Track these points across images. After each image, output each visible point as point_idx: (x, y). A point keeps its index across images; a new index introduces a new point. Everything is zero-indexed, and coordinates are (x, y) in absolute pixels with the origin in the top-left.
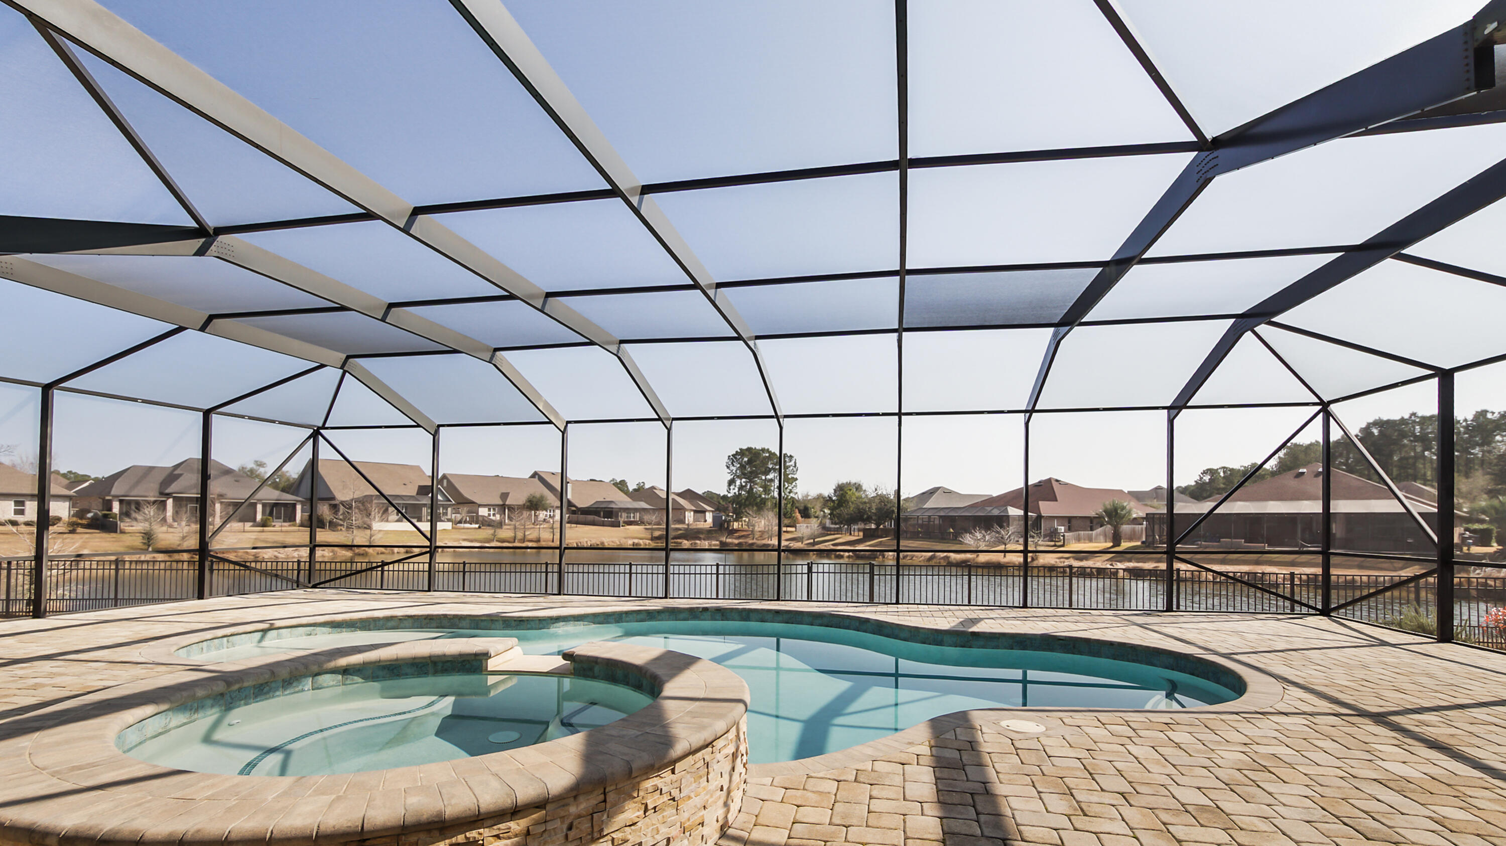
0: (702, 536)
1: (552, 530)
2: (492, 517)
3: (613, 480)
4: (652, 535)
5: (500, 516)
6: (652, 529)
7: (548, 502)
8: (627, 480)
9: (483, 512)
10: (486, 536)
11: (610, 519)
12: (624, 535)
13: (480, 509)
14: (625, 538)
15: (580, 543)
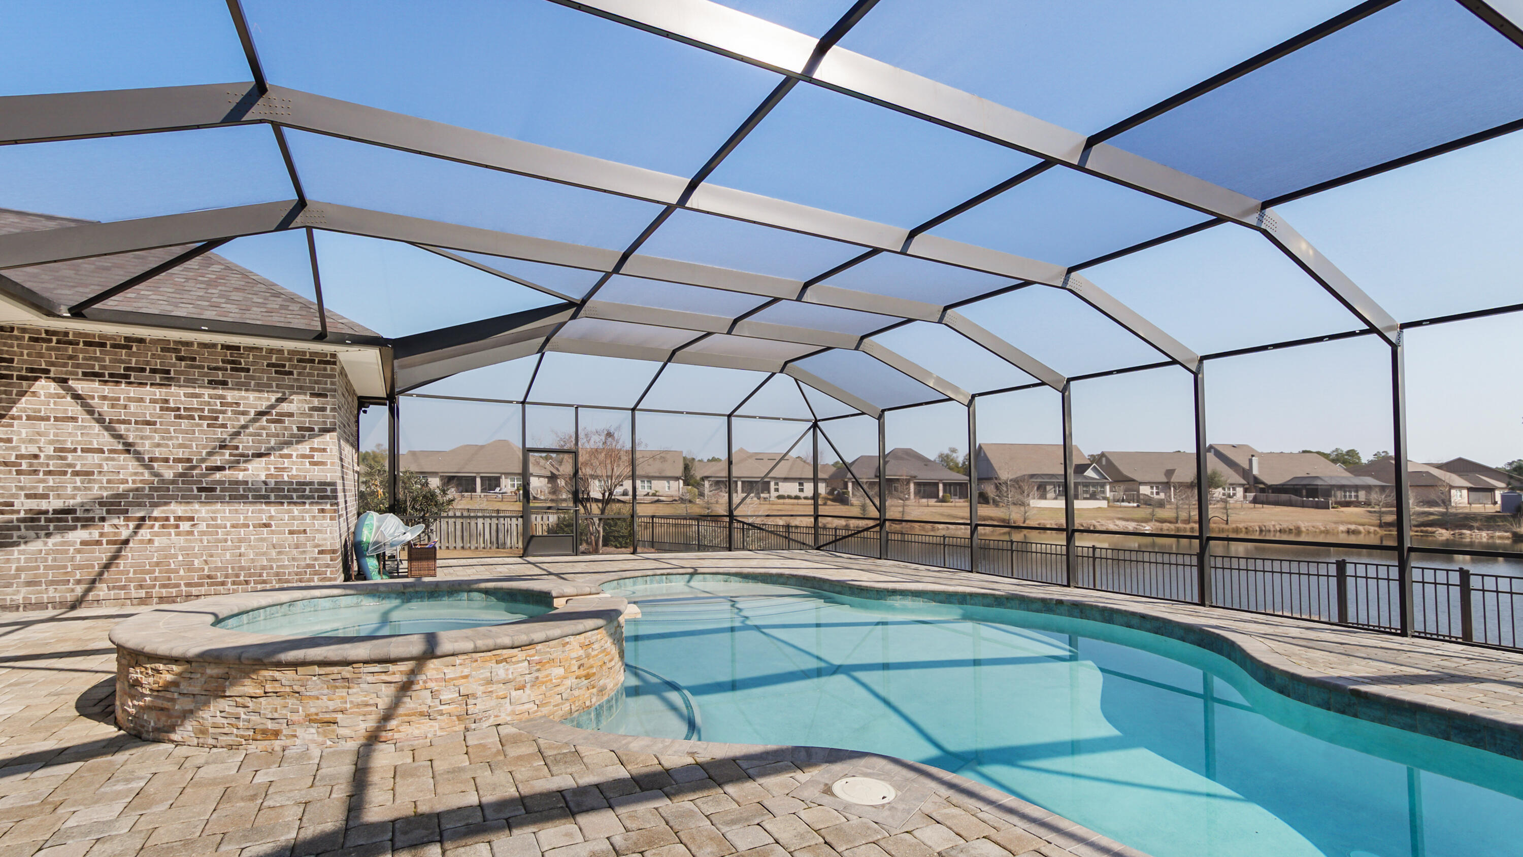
0: (1476, 524)
1: (1225, 511)
2: (1155, 496)
3: (1337, 450)
4: (1381, 520)
5: (1165, 495)
6: (1380, 512)
7: (1222, 479)
8: (1358, 450)
9: (1145, 490)
10: (1144, 516)
11: (1316, 499)
12: (1335, 519)
13: (1141, 487)
14: (1336, 523)
15: (1265, 526)
